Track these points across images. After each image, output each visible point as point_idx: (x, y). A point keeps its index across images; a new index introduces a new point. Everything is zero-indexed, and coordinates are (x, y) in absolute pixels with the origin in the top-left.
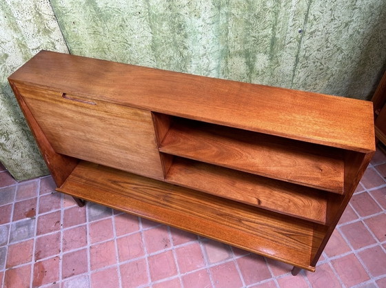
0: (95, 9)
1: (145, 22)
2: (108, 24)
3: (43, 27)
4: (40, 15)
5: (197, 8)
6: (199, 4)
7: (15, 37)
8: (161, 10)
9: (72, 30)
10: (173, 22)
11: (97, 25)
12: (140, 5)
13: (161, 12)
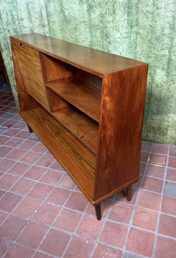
0: (64, 15)
1: (88, 28)
2: (69, 25)
3: (42, 22)
4: (42, 16)
5: (118, 25)
6: (119, 22)
7: (30, 26)
8: (97, 22)
9: (52, 26)
10: (103, 32)
11: (64, 25)
12: (86, 17)
13: (97, 23)
